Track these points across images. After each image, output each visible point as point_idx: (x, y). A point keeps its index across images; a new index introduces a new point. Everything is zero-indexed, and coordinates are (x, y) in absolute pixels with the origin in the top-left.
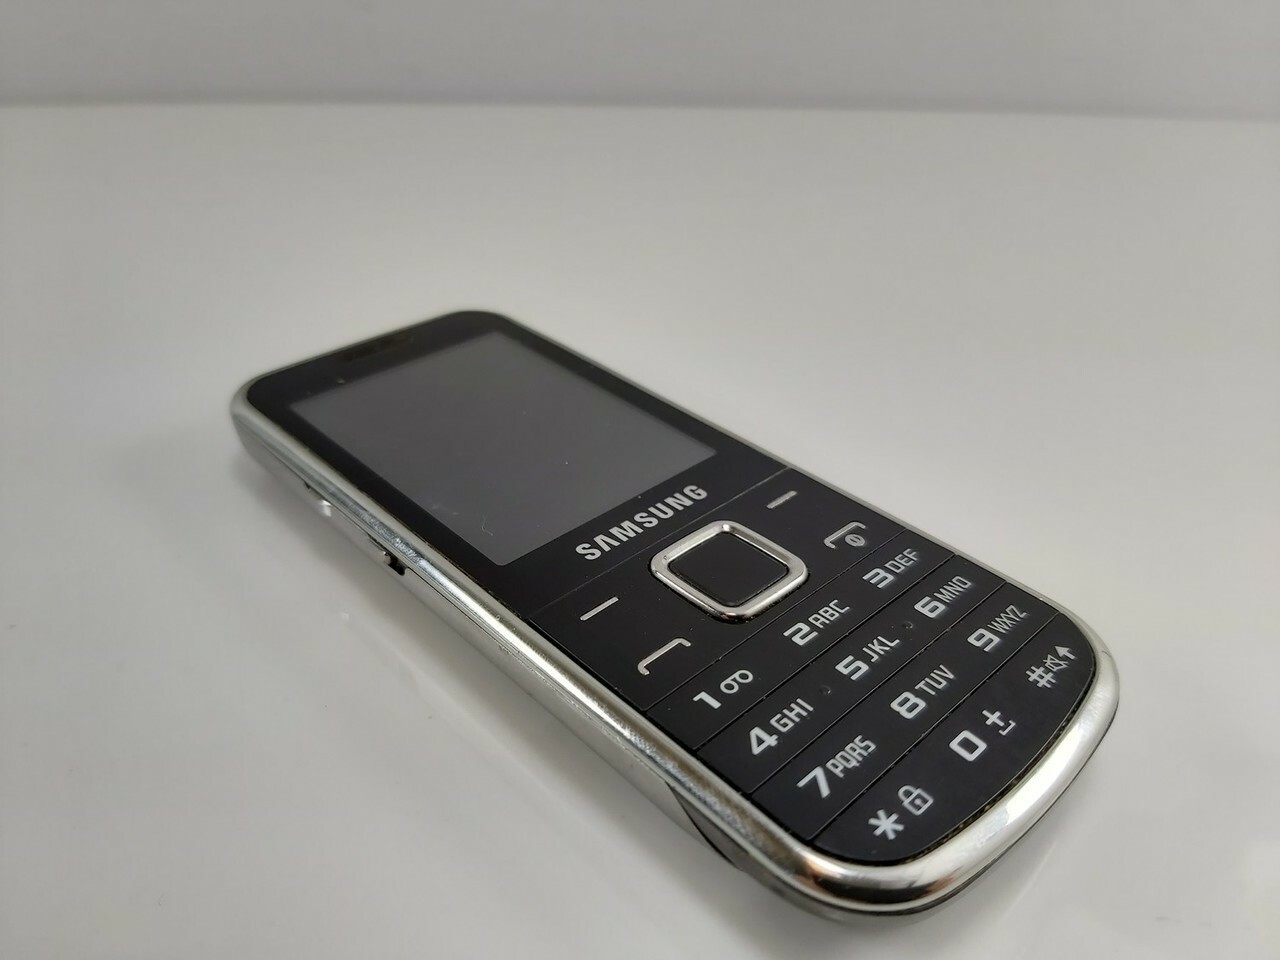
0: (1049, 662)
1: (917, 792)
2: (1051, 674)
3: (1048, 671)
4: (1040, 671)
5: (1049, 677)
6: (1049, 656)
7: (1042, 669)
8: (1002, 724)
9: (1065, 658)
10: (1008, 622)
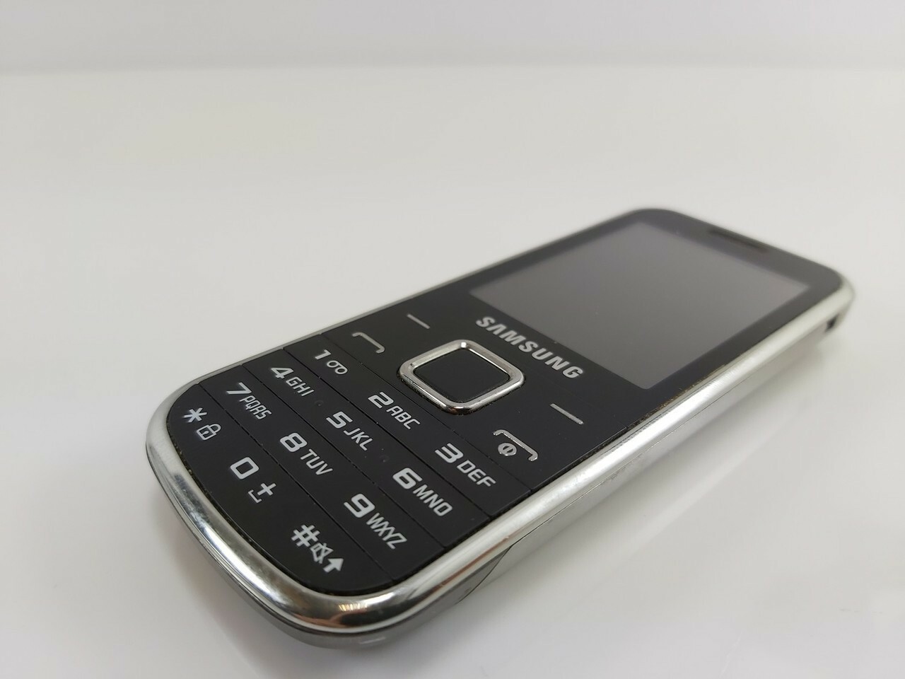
0: (324, 547)
1: (214, 433)
2: (307, 544)
3: (311, 542)
4: (313, 536)
5: (305, 542)
6: (330, 550)
7: (315, 539)
8: (260, 493)
9: (326, 563)
10: (383, 530)
